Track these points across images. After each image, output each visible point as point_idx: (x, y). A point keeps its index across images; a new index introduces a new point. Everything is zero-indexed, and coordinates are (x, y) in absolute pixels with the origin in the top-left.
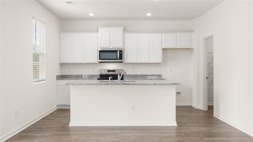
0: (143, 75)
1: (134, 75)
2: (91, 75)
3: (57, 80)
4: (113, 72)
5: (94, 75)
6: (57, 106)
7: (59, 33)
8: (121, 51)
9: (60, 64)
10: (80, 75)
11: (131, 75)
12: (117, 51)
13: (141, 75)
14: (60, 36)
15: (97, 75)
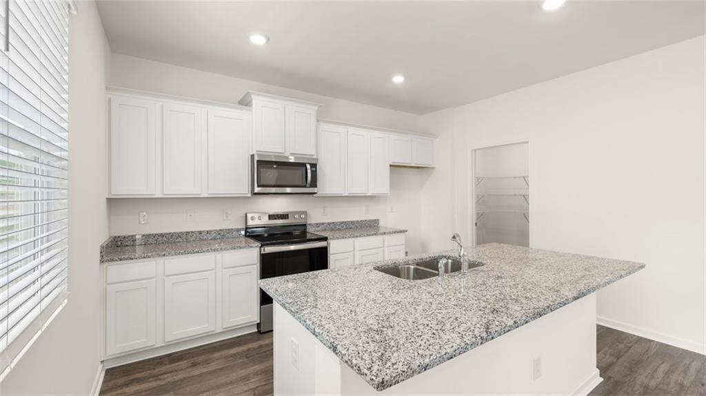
0: (346, 222)
1: (329, 224)
2: (220, 230)
3: (102, 262)
4: (282, 219)
5: (229, 229)
6: (102, 362)
7: (107, 88)
8: (314, 166)
9: (107, 199)
10: (182, 233)
11: (323, 224)
12: (304, 165)
13: (343, 222)
14: (110, 99)
15: (238, 230)
